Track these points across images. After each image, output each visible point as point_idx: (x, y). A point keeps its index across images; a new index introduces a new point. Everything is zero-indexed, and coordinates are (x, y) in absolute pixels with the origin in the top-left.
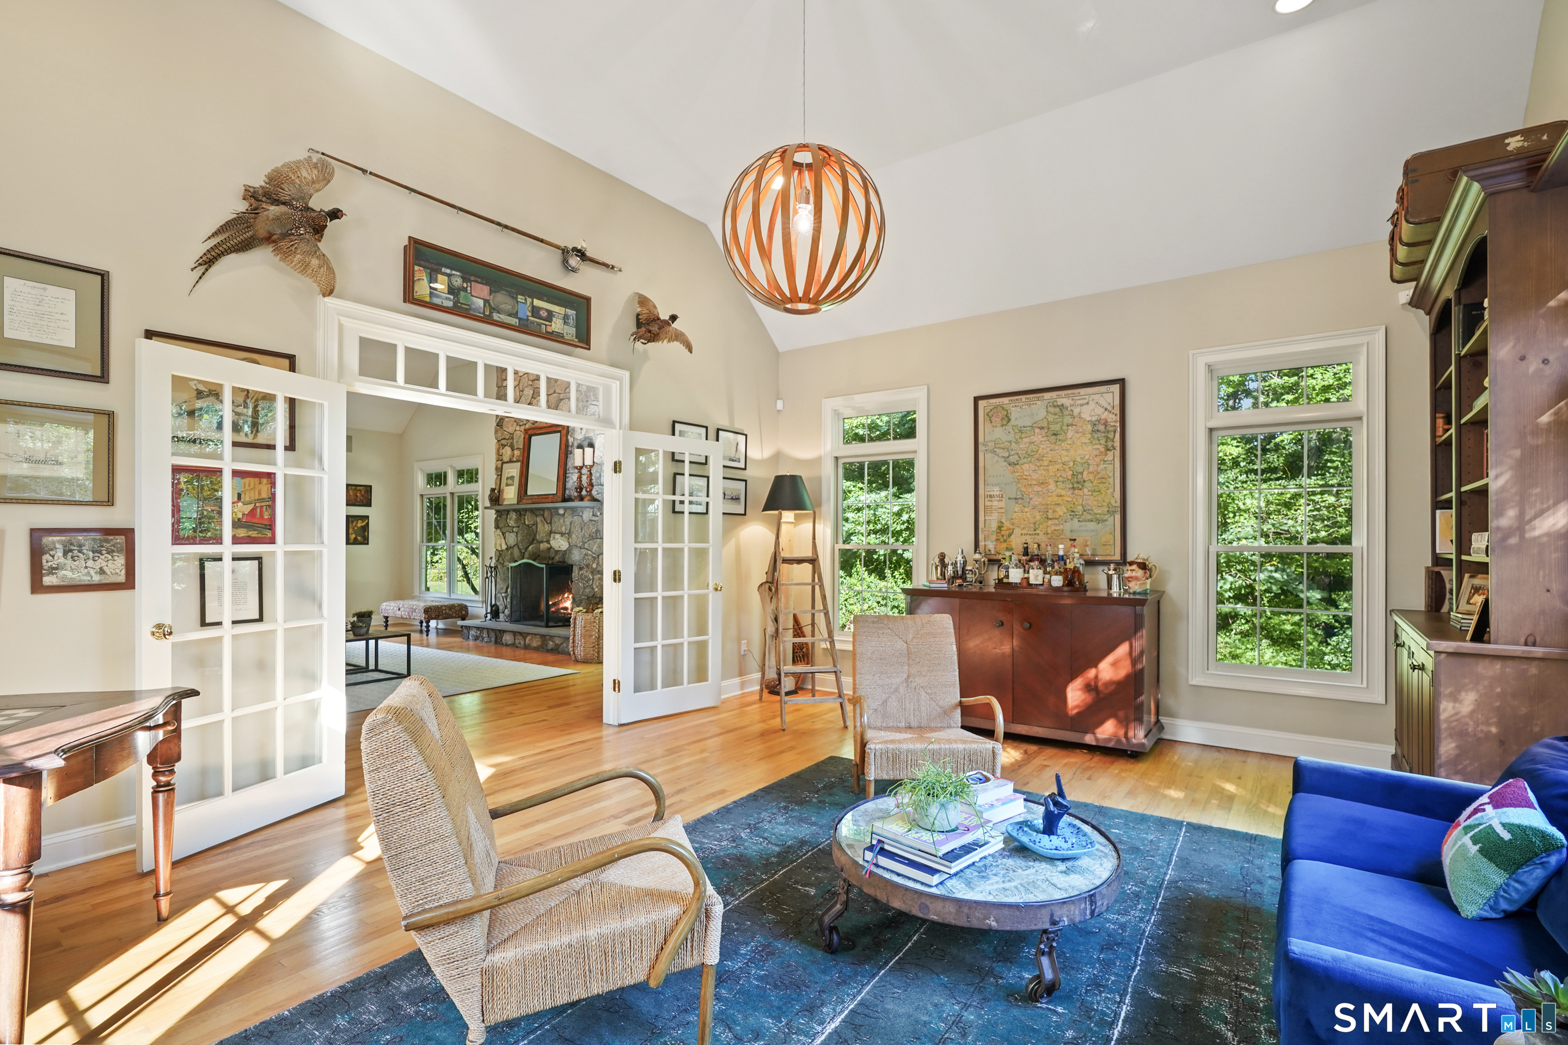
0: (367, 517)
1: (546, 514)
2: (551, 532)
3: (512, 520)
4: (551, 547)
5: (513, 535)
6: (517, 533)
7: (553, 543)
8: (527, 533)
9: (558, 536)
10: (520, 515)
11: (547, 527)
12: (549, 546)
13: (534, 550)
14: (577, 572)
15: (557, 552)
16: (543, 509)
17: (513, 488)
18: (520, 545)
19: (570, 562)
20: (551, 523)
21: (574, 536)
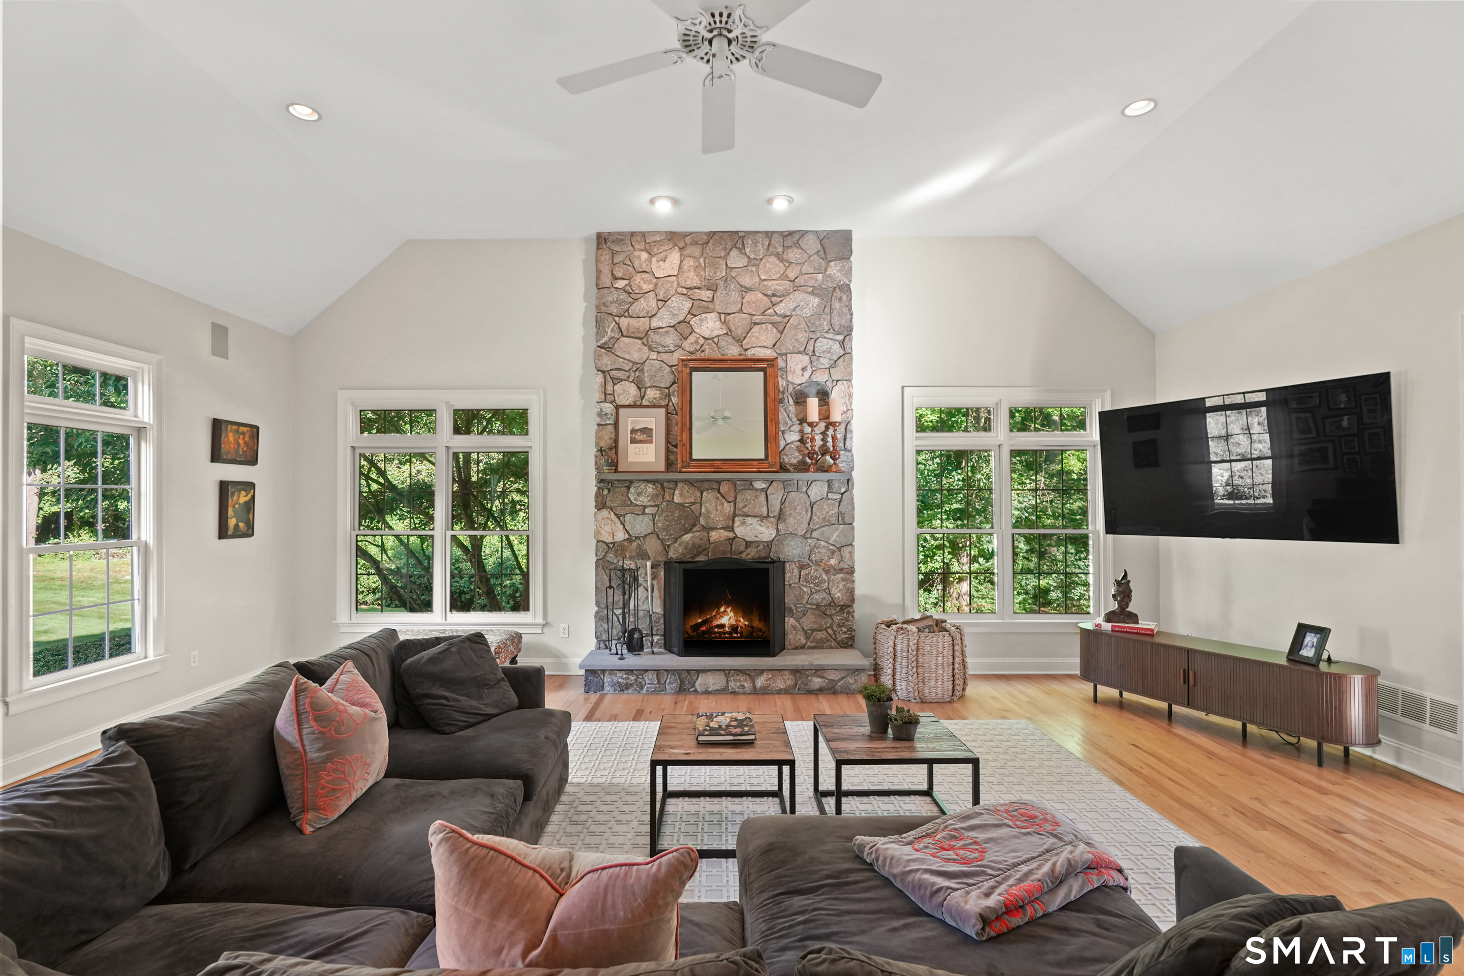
0: (252, 485)
1: (724, 488)
2: (735, 515)
3: (643, 495)
4: (736, 536)
5: (647, 520)
6: (654, 516)
7: (740, 531)
8: (680, 517)
9: (749, 520)
10: (663, 488)
11: (728, 508)
12: (731, 535)
13: (697, 541)
14: (796, 571)
15: (748, 544)
16: (719, 482)
17: (651, 447)
18: (663, 535)
19: (782, 558)
20: (735, 502)
21: (791, 520)
